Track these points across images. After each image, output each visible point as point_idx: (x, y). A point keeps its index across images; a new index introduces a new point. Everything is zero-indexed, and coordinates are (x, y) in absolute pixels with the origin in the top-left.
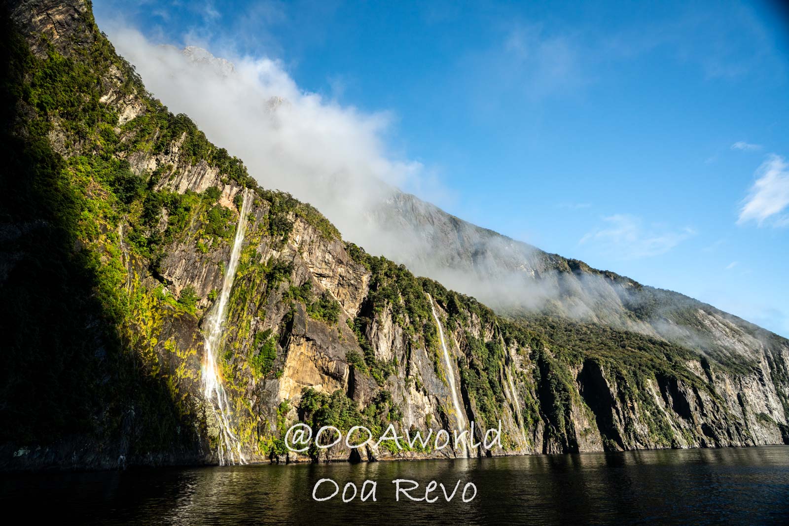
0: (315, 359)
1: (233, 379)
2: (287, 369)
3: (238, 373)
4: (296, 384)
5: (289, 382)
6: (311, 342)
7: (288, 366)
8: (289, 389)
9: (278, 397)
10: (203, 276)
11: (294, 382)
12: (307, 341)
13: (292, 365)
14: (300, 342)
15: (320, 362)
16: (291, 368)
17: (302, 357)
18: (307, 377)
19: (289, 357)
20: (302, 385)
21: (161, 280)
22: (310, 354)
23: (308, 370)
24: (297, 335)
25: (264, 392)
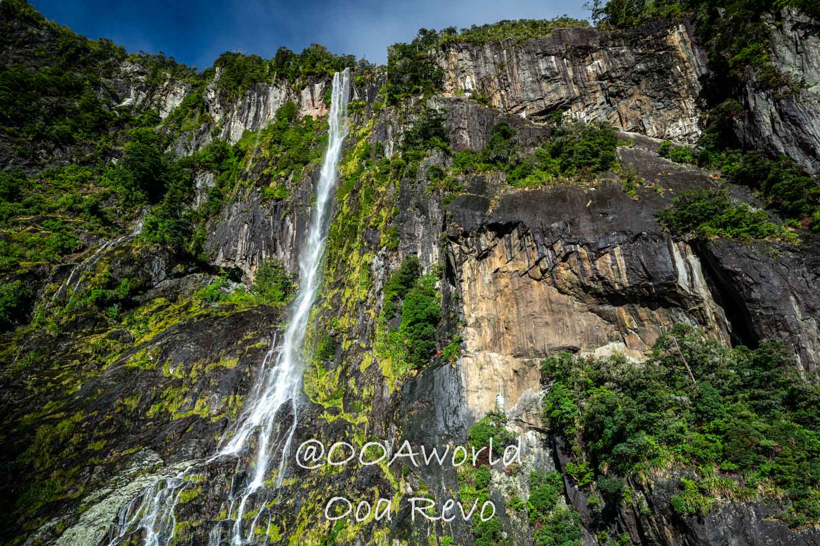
0: (543, 272)
1: (340, 400)
2: (470, 330)
3: (352, 382)
4: (516, 363)
5: (489, 362)
6: (515, 233)
7: (471, 321)
8: (501, 382)
9: (463, 411)
10: (293, 236)
11: (509, 358)
12: (500, 235)
13: (484, 313)
14: (479, 246)
15: (564, 272)
16: (485, 324)
17: (503, 281)
18: (543, 331)
19: (466, 298)
20: (538, 361)
21: (214, 271)
22: (524, 265)
23: (537, 309)
24: (465, 235)
25: (412, 409)
